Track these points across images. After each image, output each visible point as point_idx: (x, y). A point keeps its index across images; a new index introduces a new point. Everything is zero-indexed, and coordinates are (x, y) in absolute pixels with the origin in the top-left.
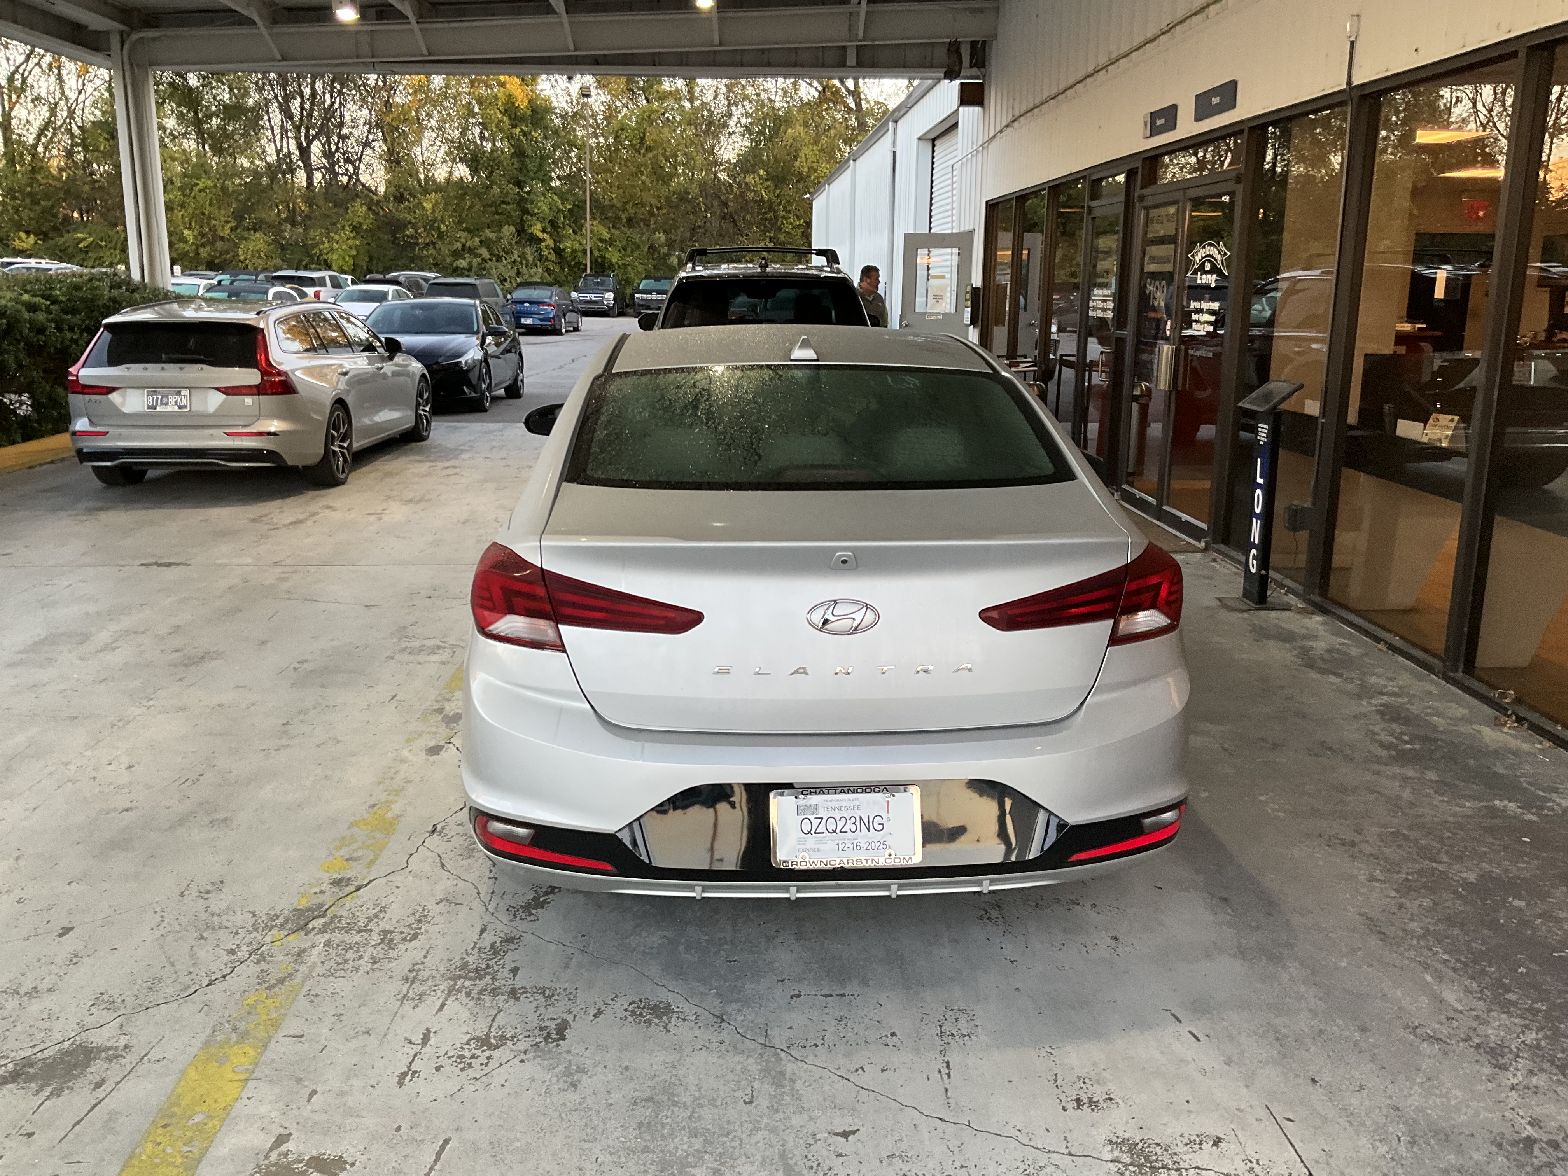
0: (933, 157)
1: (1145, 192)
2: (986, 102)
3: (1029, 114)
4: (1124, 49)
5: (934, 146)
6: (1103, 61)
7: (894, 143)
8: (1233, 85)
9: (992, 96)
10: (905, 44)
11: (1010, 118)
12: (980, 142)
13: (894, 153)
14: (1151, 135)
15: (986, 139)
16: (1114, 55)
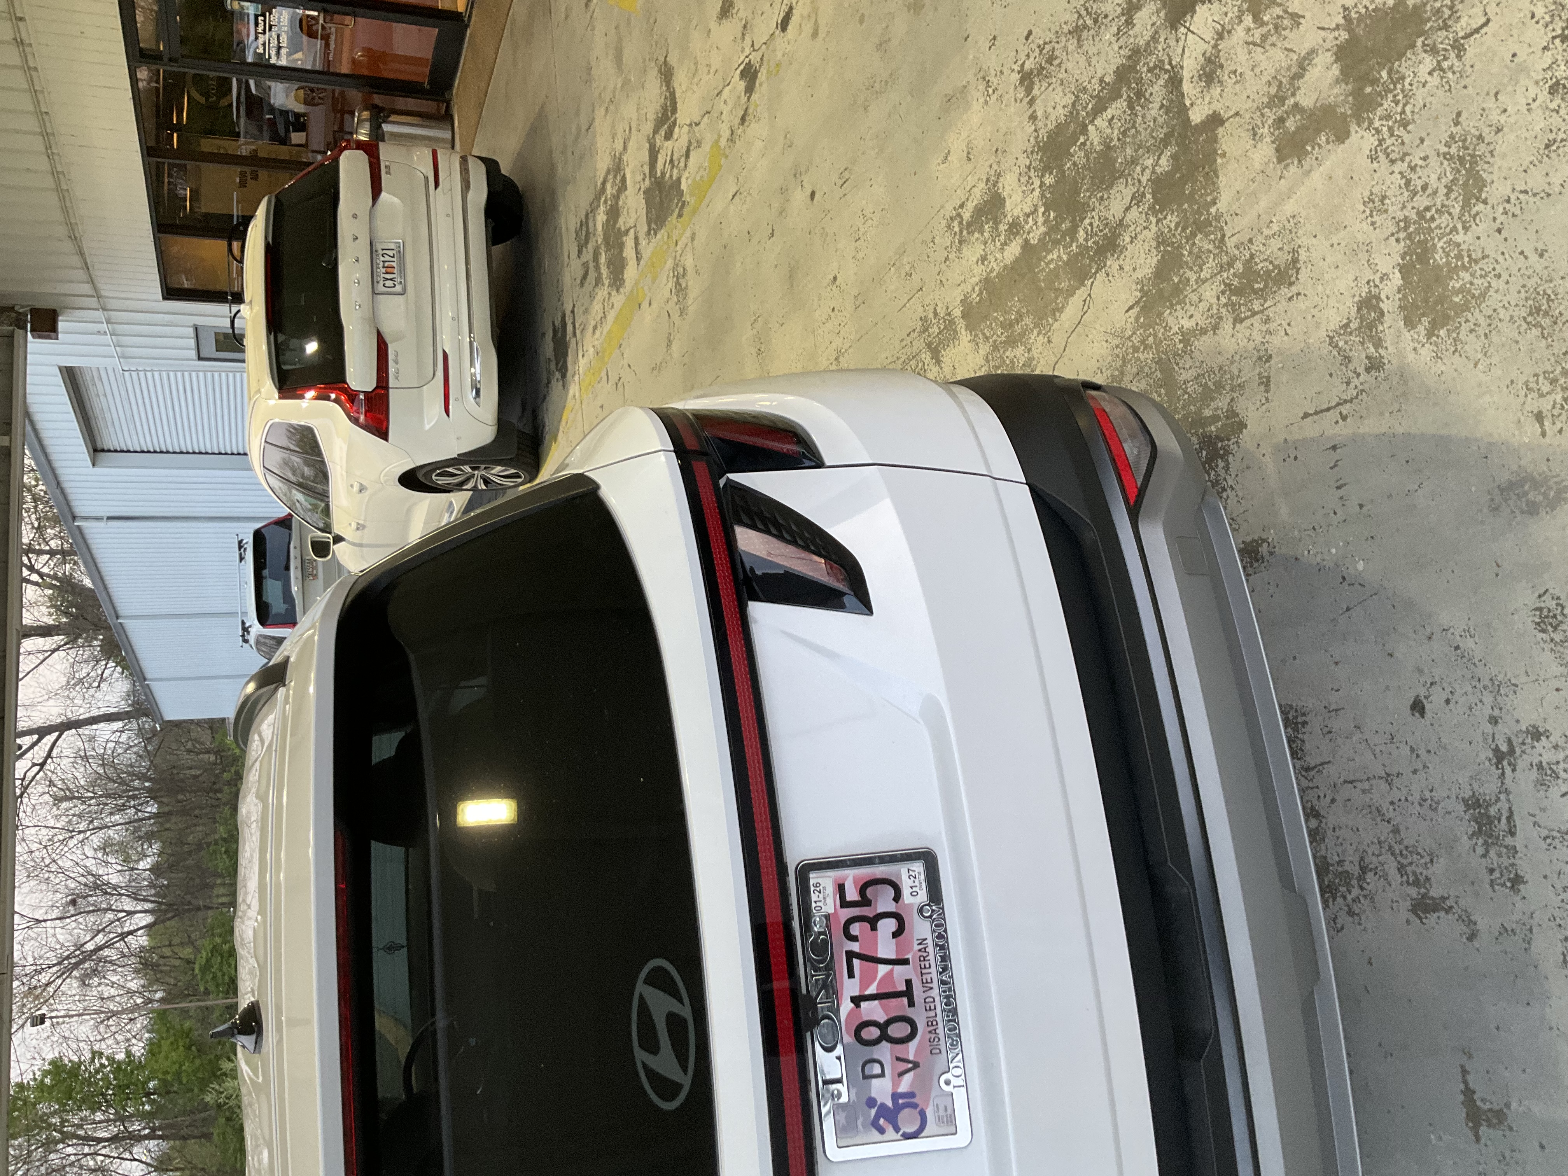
2: (52, 305)
5: (103, 451)
7: (98, 519)
11: (72, 246)
12: (98, 314)
13: (109, 518)
15: (96, 301)
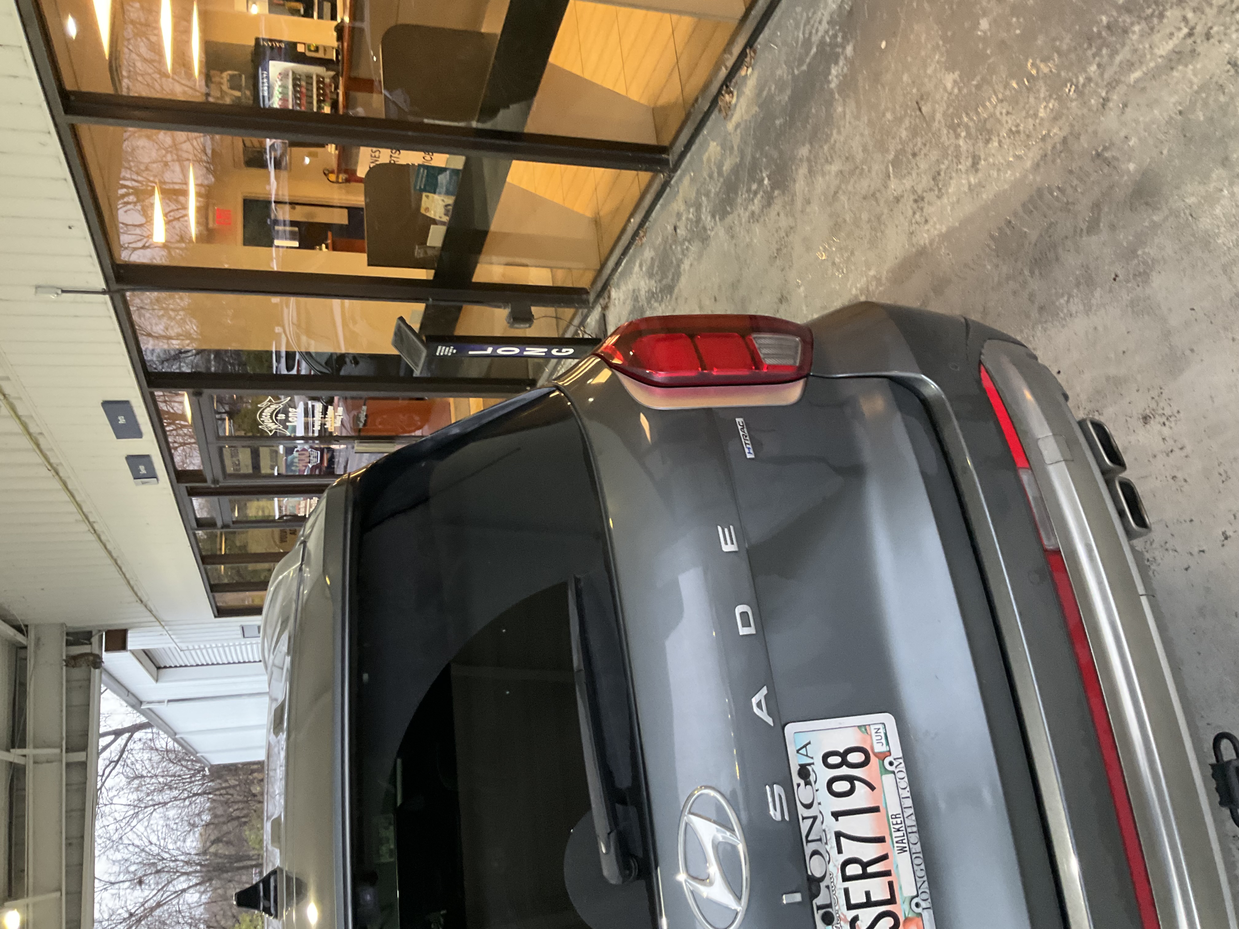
0: (176, 667)
1: (209, 478)
2: (123, 627)
3: (135, 588)
4: (73, 508)
5: (165, 667)
6: (85, 527)
7: (163, 702)
8: (106, 404)
9: (117, 623)
10: (67, 707)
11: (139, 604)
12: (160, 628)
13: (169, 701)
14: (155, 477)
15: (158, 623)
16: (79, 517)
